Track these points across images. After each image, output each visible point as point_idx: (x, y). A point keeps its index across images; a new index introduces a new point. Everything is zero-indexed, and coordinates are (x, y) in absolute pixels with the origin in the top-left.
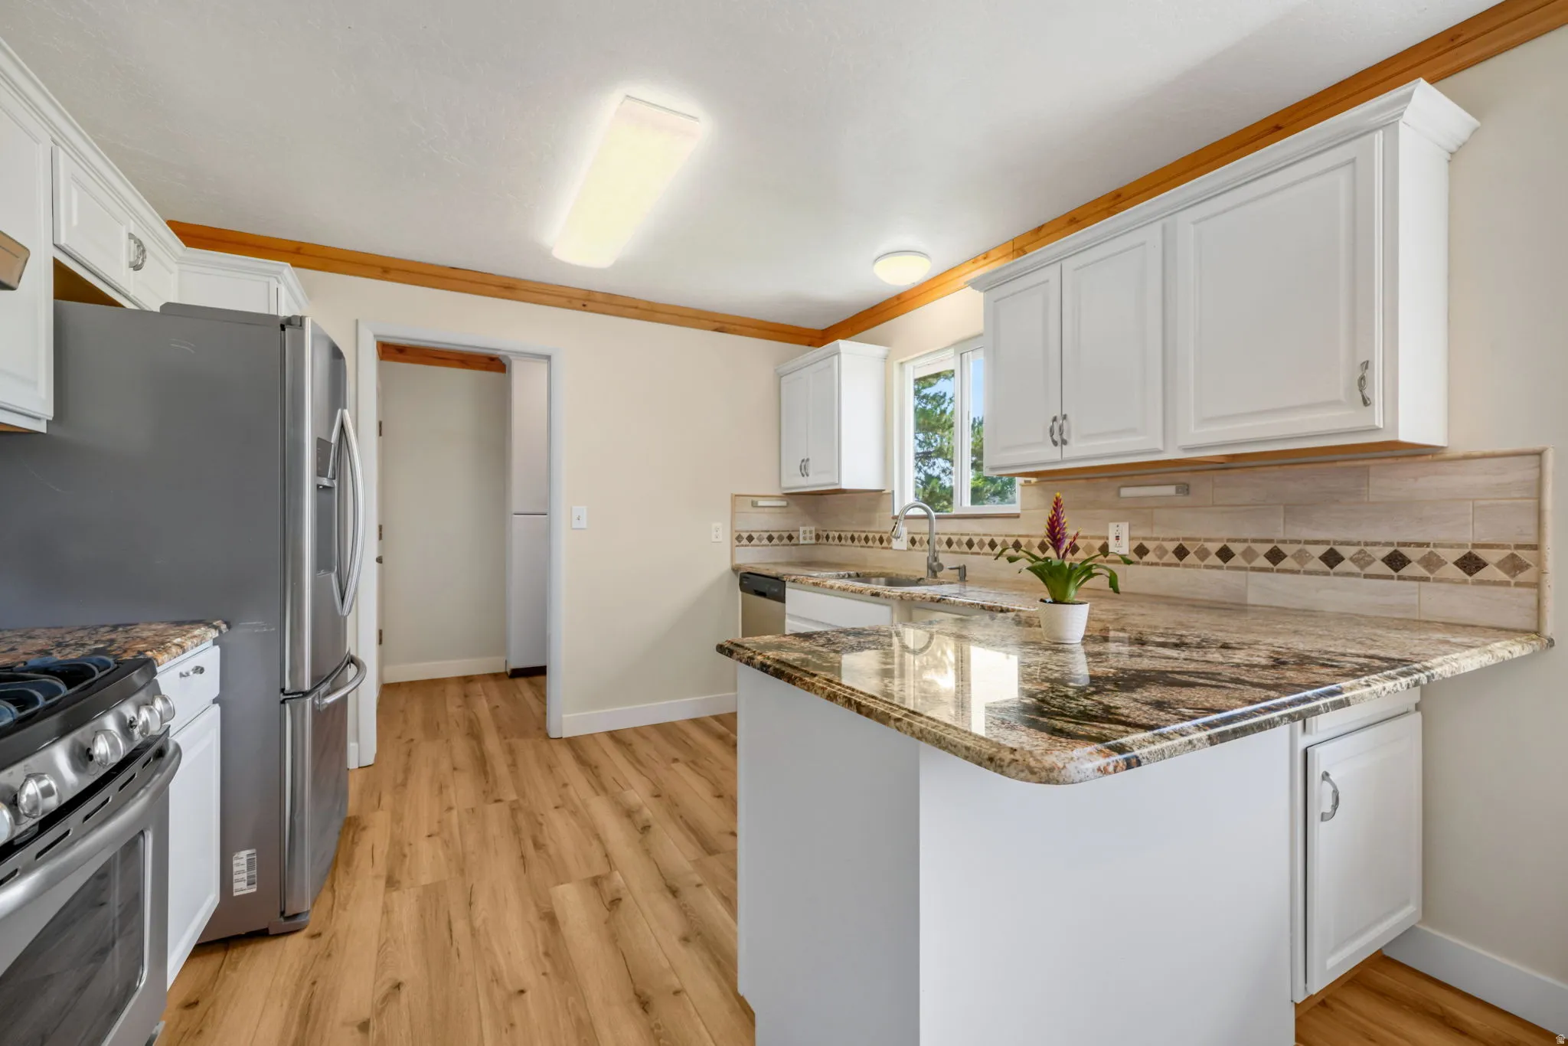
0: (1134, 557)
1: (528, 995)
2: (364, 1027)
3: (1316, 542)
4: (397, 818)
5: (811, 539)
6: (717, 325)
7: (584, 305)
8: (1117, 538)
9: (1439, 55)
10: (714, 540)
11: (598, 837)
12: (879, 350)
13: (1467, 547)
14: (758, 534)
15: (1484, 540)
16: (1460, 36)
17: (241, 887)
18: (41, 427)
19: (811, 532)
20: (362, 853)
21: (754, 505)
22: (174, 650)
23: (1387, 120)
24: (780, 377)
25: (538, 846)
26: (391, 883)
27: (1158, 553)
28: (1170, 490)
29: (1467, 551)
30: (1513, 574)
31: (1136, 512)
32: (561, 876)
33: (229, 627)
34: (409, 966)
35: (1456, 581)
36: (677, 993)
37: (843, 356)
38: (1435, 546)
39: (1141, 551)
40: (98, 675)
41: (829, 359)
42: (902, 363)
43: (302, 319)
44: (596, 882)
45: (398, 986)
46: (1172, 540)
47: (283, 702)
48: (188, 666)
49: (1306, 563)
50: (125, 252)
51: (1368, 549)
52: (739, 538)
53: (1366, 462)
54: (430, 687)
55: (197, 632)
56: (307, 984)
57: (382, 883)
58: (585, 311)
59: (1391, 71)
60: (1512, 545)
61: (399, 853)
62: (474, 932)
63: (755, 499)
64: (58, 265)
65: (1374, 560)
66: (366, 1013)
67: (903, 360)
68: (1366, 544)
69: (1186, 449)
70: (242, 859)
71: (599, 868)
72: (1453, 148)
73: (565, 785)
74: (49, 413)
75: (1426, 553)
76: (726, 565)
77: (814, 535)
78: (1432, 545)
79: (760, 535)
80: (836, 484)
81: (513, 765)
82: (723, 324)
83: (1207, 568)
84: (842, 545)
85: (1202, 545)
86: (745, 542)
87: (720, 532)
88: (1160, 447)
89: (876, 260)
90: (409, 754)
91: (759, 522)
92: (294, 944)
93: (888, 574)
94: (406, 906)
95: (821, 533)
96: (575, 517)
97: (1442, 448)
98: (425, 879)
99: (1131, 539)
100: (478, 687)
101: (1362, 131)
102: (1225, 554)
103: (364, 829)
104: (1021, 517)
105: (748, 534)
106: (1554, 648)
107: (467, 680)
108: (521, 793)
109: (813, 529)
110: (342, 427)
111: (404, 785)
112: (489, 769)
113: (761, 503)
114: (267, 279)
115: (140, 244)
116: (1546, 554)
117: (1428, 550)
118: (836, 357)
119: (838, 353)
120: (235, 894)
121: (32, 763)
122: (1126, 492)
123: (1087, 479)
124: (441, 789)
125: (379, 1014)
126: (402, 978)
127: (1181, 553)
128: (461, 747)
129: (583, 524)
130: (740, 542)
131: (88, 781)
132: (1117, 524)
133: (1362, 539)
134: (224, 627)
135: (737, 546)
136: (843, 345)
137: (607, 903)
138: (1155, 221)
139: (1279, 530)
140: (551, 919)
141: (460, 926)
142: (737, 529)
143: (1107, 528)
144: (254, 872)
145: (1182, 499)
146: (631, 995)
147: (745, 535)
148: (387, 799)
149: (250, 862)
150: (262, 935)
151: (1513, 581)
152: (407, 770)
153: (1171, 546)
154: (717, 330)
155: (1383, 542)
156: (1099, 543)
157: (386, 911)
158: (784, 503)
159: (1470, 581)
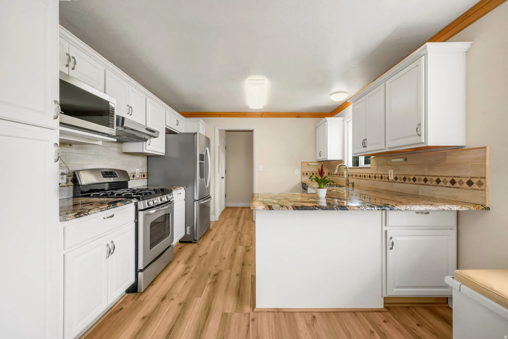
0: (394, 180)
1: (225, 259)
2: (200, 257)
3: (435, 176)
4: (217, 230)
5: (326, 174)
6: (297, 116)
7: (262, 116)
8: (391, 174)
9: (462, 22)
10: (296, 174)
11: (252, 240)
12: (340, 119)
13: (469, 178)
14: (309, 173)
15: (473, 176)
16: (467, 15)
17: (188, 233)
18: (164, 155)
19: (326, 172)
20: (210, 235)
21: (308, 165)
22: (176, 189)
23: (425, 53)
24: (316, 128)
25: (240, 239)
26: (212, 240)
27: (400, 179)
28: (401, 160)
29: (469, 179)
30: (480, 186)
31: (396, 166)
32: (241, 244)
33: (186, 187)
34: (209, 251)
35: (467, 188)
36: (250, 265)
37: (328, 122)
38: (462, 177)
39: (396, 178)
40: (165, 191)
41: (324, 124)
42: (348, 122)
43: (197, 133)
44: (247, 247)
45: (207, 253)
46: (403, 175)
47: (194, 201)
48: (179, 193)
49: (432, 183)
50: (175, 123)
51: (446, 178)
52: (303, 174)
53: (446, 151)
54: (234, 209)
55: (180, 187)
56: (195, 250)
57: (211, 240)
58: (262, 117)
59: (452, 27)
60: (479, 177)
61: (215, 236)
62: (221, 249)
63: (308, 163)
64: (166, 128)
65: (448, 182)
66: (201, 255)
67: (347, 121)
68: (446, 177)
69: (390, 148)
70: (188, 228)
71: (249, 244)
72: (467, 51)
73: (251, 230)
74: (165, 152)
75: (460, 180)
76: (300, 181)
77: (327, 173)
78: (461, 177)
79: (310, 173)
80: (326, 159)
81: (243, 225)
82: (298, 115)
83: (411, 184)
84: (334, 176)
85: (409, 177)
86: (305, 175)
87: (298, 172)
88: (384, 148)
89: (331, 95)
90: (224, 220)
91: (309, 170)
92: (195, 245)
93: (339, 185)
94: (213, 243)
95: (330, 173)
96: (259, 168)
97: (464, 146)
98: (218, 240)
99: (394, 175)
100: (245, 209)
101: (420, 57)
102: (414, 180)
103: (211, 231)
104: (371, 168)
105: (306, 173)
106: (490, 210)
107: (243, 208)
108: (242, 230)
109: (327, 171)
110: (206, 151)
111: (221, 225)
112: (238, 225)
113: (310, 164)
114: (198, 122)
115: (178, 120)
116: (487, 180)
117: (460, 178)
118: (326, 122)
119: (327, 121)
120: (187, 234)
121: (156, 198)
122: (393, 160)
123: (384, 156)
124: (228, 227)
125: (203, 256)
126: (208, 252)
127: (405, 179)
128: (235, 220)
129: (261, 170)
130: (303, 175)
131: (162, 203)
132: (391, 170)
133: (445, 175)
134: (185, 187)
135: (303, 176)
136: (327, 119)
137: (246, 250)
138: (382, 83)
139: (427, 172)
140: (235, 250)
141: (220, 248)
142: (303, 171)
143: (388, 172)
144: (190, 231)
145: (405, 163)
146: (242, 263)
147: (305, 173)
148: (217, 227)
149: (189, 229)
150: (190, 242)
151: (480, 189)
152: (223, 223)
153: (403, 177)
154: (297, 117)
155: (450, 176)
156: (387, 176)
157: (210, 243)
158: (318, 164)
159: (470, 189)
